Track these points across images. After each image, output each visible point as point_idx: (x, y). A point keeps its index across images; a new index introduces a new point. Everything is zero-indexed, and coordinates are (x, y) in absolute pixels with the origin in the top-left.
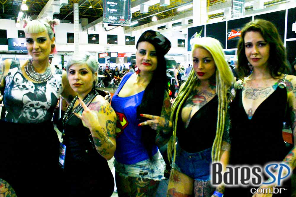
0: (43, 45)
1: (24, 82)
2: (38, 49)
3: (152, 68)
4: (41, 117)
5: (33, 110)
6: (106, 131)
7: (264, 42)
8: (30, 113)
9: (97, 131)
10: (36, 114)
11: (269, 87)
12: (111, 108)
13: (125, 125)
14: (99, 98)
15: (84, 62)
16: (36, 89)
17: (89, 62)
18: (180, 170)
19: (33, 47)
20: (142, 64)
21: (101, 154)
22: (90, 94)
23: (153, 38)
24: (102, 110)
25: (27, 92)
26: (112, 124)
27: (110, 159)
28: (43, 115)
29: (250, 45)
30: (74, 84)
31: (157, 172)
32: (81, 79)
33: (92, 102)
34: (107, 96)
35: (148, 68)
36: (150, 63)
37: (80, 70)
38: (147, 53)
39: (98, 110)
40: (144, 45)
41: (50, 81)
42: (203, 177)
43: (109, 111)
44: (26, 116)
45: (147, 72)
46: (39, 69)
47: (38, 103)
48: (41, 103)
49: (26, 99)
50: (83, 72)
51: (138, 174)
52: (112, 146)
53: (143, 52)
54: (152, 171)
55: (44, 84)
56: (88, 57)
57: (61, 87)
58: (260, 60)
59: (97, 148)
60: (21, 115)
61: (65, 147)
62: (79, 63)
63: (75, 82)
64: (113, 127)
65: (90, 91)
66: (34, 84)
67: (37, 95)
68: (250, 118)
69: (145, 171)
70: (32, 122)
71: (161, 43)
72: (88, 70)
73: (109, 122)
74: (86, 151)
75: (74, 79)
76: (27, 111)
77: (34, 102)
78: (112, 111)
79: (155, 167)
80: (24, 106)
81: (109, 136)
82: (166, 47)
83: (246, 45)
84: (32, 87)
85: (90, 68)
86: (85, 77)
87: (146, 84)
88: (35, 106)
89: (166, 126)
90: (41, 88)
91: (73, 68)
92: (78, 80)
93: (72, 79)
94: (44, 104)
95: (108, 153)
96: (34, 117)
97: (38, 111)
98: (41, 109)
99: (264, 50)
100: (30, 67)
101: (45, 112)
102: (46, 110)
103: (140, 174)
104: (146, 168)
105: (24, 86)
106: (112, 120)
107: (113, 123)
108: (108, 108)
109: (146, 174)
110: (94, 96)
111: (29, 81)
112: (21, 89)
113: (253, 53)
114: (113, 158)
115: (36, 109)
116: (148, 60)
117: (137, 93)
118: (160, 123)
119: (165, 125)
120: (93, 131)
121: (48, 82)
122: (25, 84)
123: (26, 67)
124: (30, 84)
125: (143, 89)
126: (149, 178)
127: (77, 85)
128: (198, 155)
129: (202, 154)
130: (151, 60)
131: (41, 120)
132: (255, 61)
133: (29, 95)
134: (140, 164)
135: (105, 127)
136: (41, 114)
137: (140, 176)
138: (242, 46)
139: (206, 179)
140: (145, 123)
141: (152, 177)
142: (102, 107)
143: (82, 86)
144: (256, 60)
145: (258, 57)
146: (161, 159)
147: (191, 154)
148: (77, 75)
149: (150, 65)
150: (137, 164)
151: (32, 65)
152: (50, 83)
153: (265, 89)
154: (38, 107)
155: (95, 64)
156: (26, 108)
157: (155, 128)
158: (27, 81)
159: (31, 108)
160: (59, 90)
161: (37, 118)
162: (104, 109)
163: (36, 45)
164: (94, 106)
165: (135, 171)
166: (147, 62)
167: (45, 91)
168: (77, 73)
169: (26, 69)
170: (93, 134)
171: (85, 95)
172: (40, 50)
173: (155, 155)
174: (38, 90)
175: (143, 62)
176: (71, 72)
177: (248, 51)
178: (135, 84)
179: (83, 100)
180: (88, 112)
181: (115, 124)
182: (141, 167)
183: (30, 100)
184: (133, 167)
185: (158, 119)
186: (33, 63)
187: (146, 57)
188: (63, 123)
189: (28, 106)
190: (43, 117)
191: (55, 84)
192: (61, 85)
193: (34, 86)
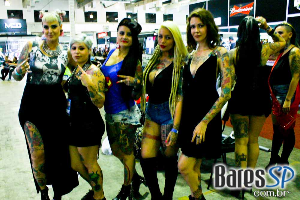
0: (56, 30)
1: (42, 56)
2: (52, 33)
3: (129, 44)
4: (55, 80)
5: (50, 76)
6: (98, 88)
7: (202, 24)
8: (48, 77)
9: (91, 87)
10: (52, 78)
11: (206, 56)
12: (101, 73)
13: (110, 85)
14: (93, 66)
15: (82, 42)
16: (51, 61)
17: (85, 41)
18: (150, 119)
19: (48, 32)
20: (121, 41)
21: (94, 104)
22: (86, 63)
23: (129, 23)
24: (95, 74)
25: (45, 63)
26: (102, 84)
27: (101, 108)
28: (56, 79)
29: (194, 27)
30: (75, 57)
31: (134, 119)
32: (80, 53)
33: (89, 69)
34: (98, 65)
35: (126, 44)
36: (127, 41)
37: (79, 47)
38: (125, 34)
39: (92, 74)
40: (122, 28)
41: (60, 56)
42: (166, 122)
43: (100, 75)
44: (45, 80)
45: (125, 48)
46: (52, 47)
47: (53, 71)
48: (55, 71)
49: (45, 68)
50: (82, 48)
51: (121, 120)
52: (101, 98)
53: (122, 33)
54: (131, 118)
55: (56, 57)
56: (85, 38)
57: (67, 60)
58: (201, 37)
59: (92, 99)
60: (42, 79)
61: (70, 100)
62: (79, 42)
63: (76, 55)
64: (103, 86)
65: (87, 61)
66: (50, 58)
67: (51, 65)
68: (194, 77)
69: (126, 117)
70: (49, 84)
71: (134, 27)
72: (85, 47)
73: (100, 82)
74: (85, 103)
75: (75, 53)
76: (46, 76)
77: (50, 70)
78: (102, 74)
79: (133, 115)
80: (43, 73)
81: (100, 91)
82: (138, 30)
83: (191, 26)
84: (48, 60)
85: (86, 45)
86: (83, 52)
87: (124, 56)
88: (51, 73)
89: (136, 83)
90: (54, 61)
91: (74, 46)
92: (78, 54)
93: (74, 53)
94: (57, 71)
95: (100, 103)
96: (50, 80)
97: (53, 76)
98: (55, 75)
99: (203, 30)
100: (46, 46)
101: (57, 77)
102: (58, 76)
103: (122, 120)
104: (126, 115)
105: (43, 59)
106: (102, 81)
107: (102, 82)
108: (99, 72)
109: (126, 119)
110: (89, 65)
111: (46, 56)
112: (42, 61)
113: (195, 32)
114: (103, 107)
115: (51, 75)
116: (126, 39)
117: (118, 62)
118: (131, 81)
119: (134, 82)
120: (89, 87)
121: (58, 56)
122: (43, 58)
123: (43, 46)
124: (47, 58)
125: (122, 59)
126: (129, 123)
127: (77, 57)
128: (161, 106)
129: (164, 105)
130: (128, 39)
131: (55, 82)
132: (198, 38)
133: (47, 65)
134: (121, 112)
135: (97, 85)
136: (55, 78)
137: (122, 121)
138: (189, 28)
139: (168, 123)
140: (121, 81)
141: (130, 122)
142: (95, 72)
143: (81, 58)
144: (198, 36)
145: (199, 34)
146: (138, 110)
147: (156, 105)
148: (77, 51)
149: (127, 42)
150: (120, 113)
151: (47, 45)
152: (60, 57)
153: (204, 57)
154: (53, 73)
155: (90, 43)
156: (45, 74)
157: (128, 85)
158: (45, 56)
159: (48, 74)
160: (66, 62)
161: (53, 81)
162: (96, 73)
163: (50, 30)
164: (89, 71)
165: (118, 118)
166: (125, 40)
167: (57, 63)
168: (77, 49)
169: (43, 47)
170: (88, 90)
171: (83, 64)
172: (53, 34)
173: (133, 107)
174: (53, 62)
175: (122, 40)
176: (73, 48)
177: (193, 31)
178: (117, 56)
179: (82, 68)
180: (85, 74)
181: (104, 83)
182: (122, 114)
183: (47, 69)
184: (117, 115)
185: (129, 78)
186: (47, 43)
187: (124, 37)
188: (68, 85)
189: (46, 73)
190: (56, 80)
191: (63, 57)
192: (67, 58)
193: (49, 59)
